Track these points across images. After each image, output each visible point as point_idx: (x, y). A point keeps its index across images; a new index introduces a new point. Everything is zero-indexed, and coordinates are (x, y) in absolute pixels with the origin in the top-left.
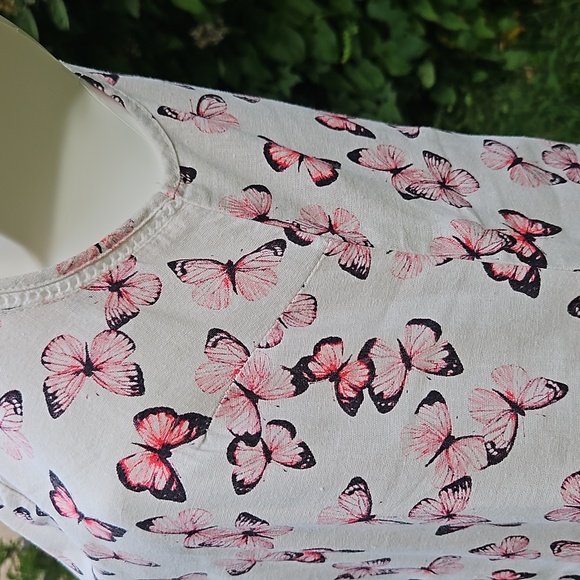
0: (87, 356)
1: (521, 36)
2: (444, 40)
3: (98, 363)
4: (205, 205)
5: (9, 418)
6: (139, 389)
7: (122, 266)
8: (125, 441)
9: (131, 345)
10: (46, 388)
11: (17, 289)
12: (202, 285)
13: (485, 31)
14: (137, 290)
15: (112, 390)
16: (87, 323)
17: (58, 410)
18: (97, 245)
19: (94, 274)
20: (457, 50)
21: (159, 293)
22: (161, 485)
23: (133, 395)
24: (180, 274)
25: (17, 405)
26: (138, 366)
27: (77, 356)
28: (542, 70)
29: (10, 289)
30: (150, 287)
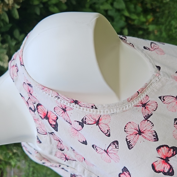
0: (139, 129)
1: (153, 21)
2: (130, 22)
3: (143, 131)
4: (168, 78)
5: (113, 150)
6: (157, 139)
7: (145, 99)
8: (154, 157)
9: (152, 125)
10: (127, 140)
11: (115, 107)
12: (170, 104)
13: (143, 19)
14: (150, 106)
15: (148, 140)
16: (138, 117)
17: (131, 147)
18: (138, 92)
19: (137, 102)
20: (134, 25)
21: (157, 107)
22: (166, 171)
23: (155, 141)
24: (163, 101)
25: (117, 145)
26: (155, 131)
27: (136, 129)
28: (160, 31)
29: (113, 107)
30: (154, 105)
